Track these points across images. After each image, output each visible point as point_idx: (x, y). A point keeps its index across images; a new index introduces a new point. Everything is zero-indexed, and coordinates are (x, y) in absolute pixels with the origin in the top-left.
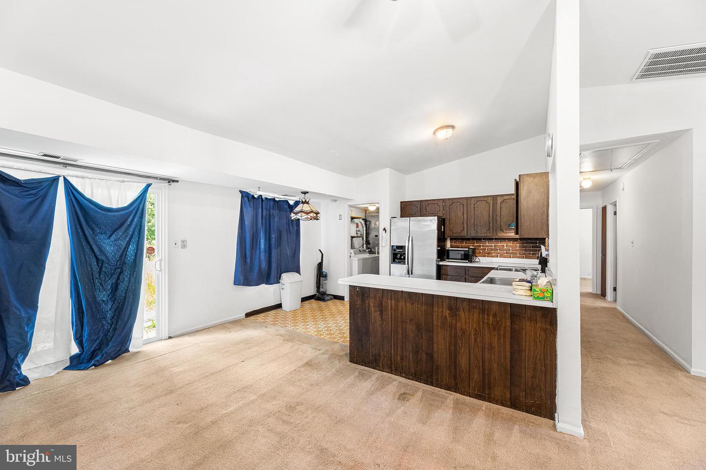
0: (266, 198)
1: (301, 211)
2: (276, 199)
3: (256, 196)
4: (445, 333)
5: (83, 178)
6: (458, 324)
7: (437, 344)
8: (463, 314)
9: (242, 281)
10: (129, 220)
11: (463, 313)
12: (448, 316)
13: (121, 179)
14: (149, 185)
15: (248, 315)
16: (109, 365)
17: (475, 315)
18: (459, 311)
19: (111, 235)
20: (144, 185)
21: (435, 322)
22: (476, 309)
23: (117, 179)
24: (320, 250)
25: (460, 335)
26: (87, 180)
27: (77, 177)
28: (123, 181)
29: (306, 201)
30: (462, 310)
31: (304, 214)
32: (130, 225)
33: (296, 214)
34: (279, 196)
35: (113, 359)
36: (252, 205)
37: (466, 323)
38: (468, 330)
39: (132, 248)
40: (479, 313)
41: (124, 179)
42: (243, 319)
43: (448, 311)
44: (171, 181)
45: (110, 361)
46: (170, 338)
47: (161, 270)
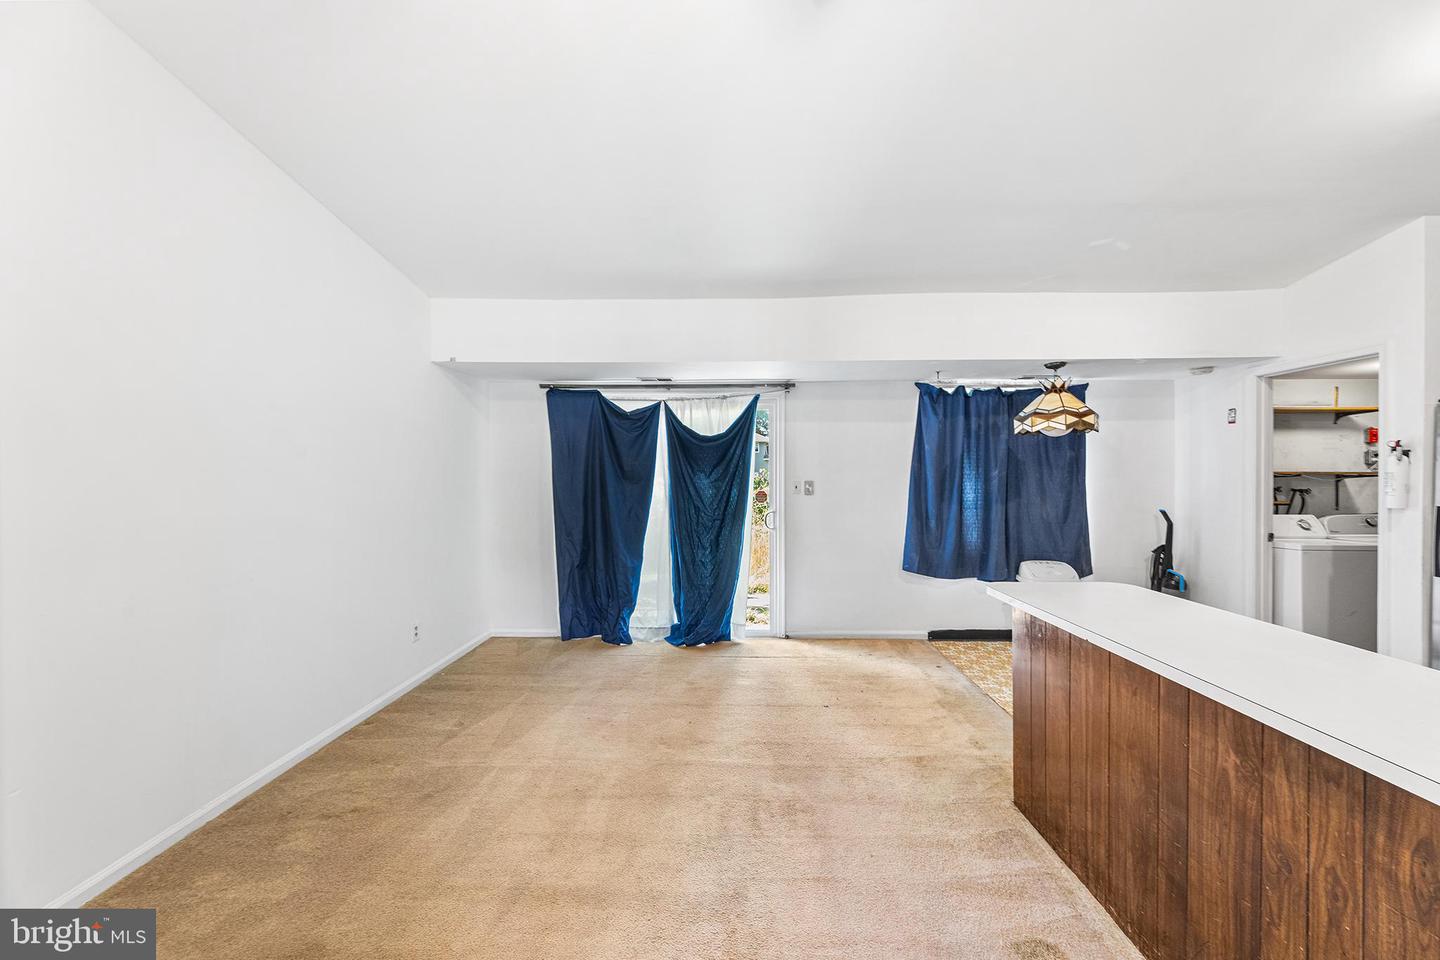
0: (976, 392)
1: (1035, 414)
2: (1004, 390)
3: (950, 391)
4: (1221, 833)
5: (682, 399)
6: (1267, 821)
7: (1200, 862)
8: (1286, 791)
9: (916, 564)
10: (732, 451)
11: (1285, 783)
12: (1232, 773)
13: (721, 394)
14: (757, 398)
15: (935, 636)
16: (701, 649)
17: (1333, 812)
18: (1271, 770)
19: (711, 474)
20: (752, 398)
21: (1194, 781)
22: (1338, 785)
23: (717, 395)
24: (1164, 513)
25: (1276, 869)
26: (686, 402)
27: (677, 400)
28: (725, 397)
29: (1054, 386)
30: (1280, 771)
31: (1039, 420)
32: (731, 460)
33: (1022, 420)
34: (1012, 382)
35: (708, 643)
36: (941, 412)
37: (1296, 829)
38: (1303, 860)
39: (735, 491)
40: (1351, 810)
41: (726, 394)
42: (922, 641)
43: (1233, 756)
44: (788, 386)
45: (703, 644)
46: (787, 637)
47: (774, 529)
